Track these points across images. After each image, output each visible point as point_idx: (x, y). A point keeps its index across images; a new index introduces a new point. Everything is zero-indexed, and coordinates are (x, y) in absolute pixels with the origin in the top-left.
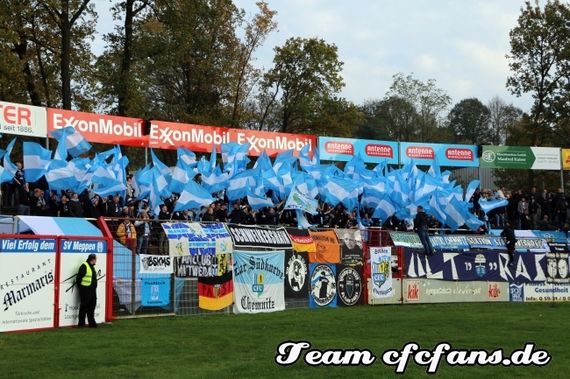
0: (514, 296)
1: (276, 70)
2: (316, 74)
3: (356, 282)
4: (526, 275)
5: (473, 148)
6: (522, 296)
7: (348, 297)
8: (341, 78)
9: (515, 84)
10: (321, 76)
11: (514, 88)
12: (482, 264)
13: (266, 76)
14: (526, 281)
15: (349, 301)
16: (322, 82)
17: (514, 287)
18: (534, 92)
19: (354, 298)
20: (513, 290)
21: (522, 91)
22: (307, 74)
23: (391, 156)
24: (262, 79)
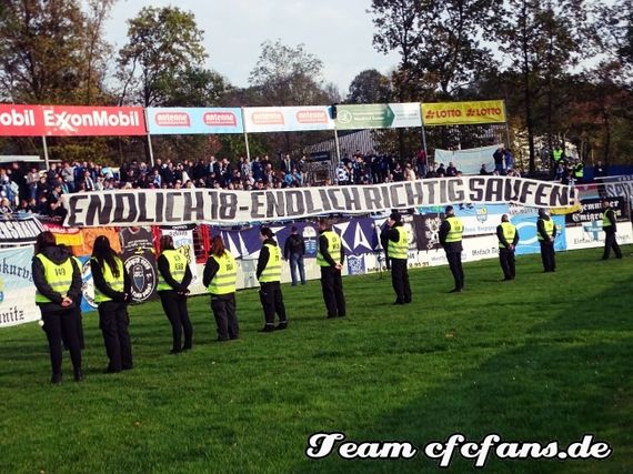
0: (354, 268)
1: (132, 45)
2: (175, 46)
3: (146, 272)
4: (366, 244)
5: (326, 109)
6: (363, 267)
7: (138, 292)
8: (203, 49)
9: (381, 41)
10: (181, 48)
11: (380, 45)
12: (312, 238)
13: (121, 52)
14: (367, 251)
15: (139, 295)
16: (184, 54)
17: (352, 259)
18: (400, 48)
19: (147, 291)
20: (352, 262)
21: (388, 48)
22: (166, 48)
23: (235, 124)
24: (117, 56)
